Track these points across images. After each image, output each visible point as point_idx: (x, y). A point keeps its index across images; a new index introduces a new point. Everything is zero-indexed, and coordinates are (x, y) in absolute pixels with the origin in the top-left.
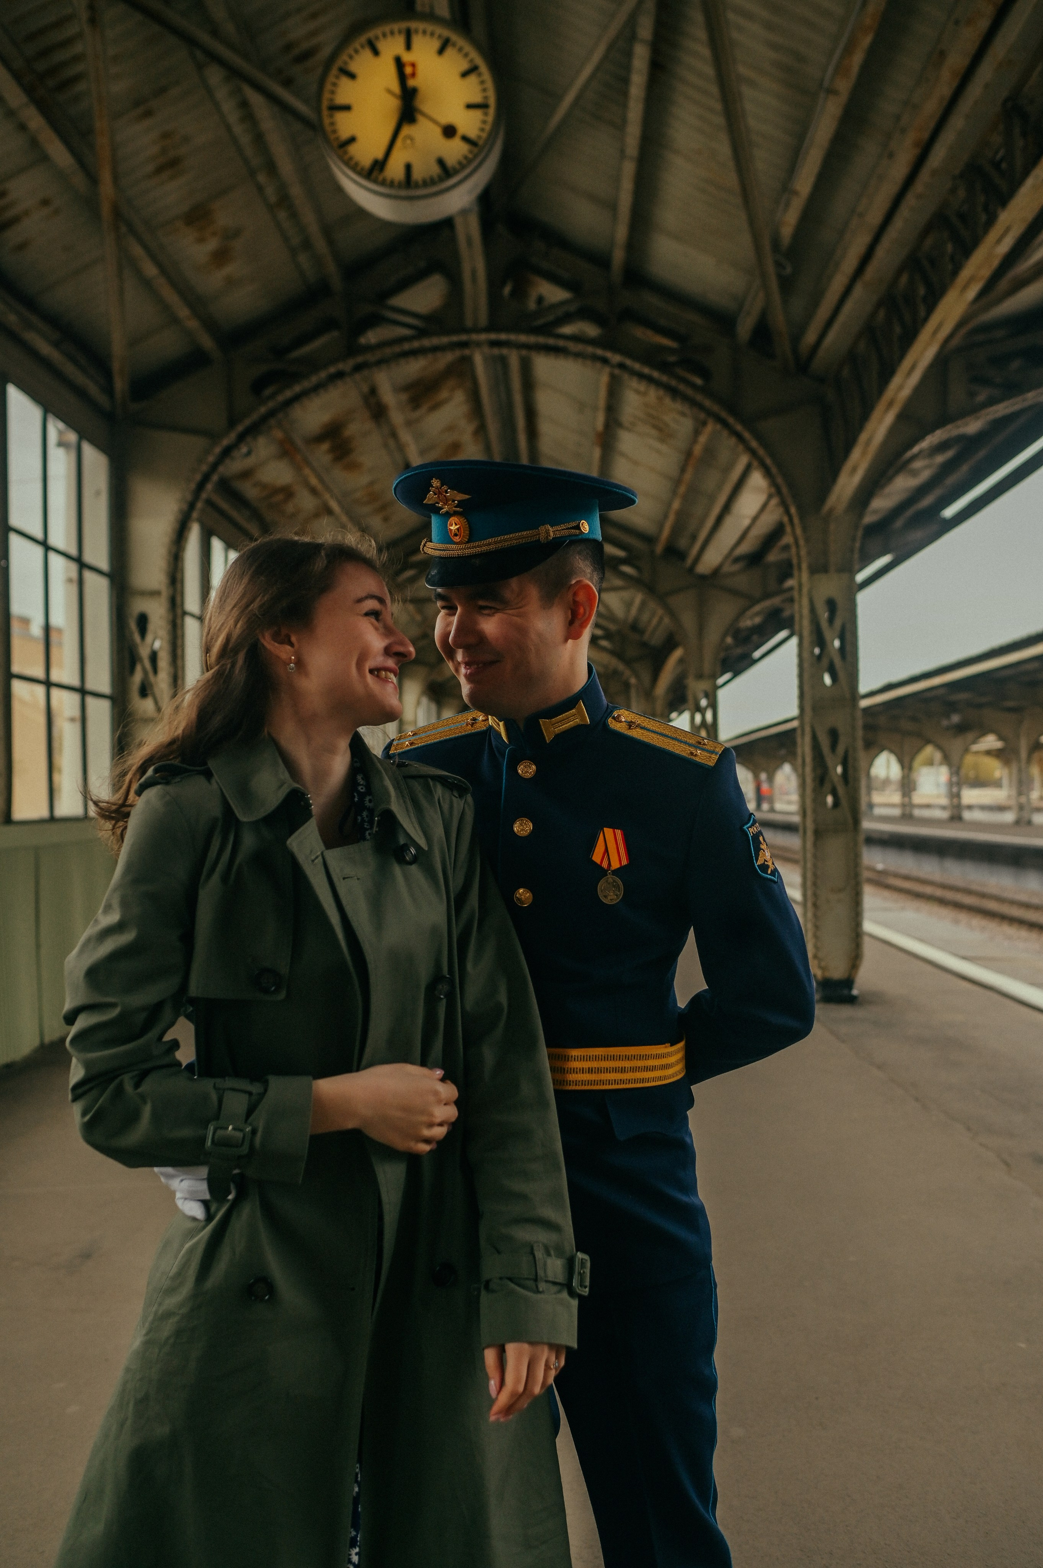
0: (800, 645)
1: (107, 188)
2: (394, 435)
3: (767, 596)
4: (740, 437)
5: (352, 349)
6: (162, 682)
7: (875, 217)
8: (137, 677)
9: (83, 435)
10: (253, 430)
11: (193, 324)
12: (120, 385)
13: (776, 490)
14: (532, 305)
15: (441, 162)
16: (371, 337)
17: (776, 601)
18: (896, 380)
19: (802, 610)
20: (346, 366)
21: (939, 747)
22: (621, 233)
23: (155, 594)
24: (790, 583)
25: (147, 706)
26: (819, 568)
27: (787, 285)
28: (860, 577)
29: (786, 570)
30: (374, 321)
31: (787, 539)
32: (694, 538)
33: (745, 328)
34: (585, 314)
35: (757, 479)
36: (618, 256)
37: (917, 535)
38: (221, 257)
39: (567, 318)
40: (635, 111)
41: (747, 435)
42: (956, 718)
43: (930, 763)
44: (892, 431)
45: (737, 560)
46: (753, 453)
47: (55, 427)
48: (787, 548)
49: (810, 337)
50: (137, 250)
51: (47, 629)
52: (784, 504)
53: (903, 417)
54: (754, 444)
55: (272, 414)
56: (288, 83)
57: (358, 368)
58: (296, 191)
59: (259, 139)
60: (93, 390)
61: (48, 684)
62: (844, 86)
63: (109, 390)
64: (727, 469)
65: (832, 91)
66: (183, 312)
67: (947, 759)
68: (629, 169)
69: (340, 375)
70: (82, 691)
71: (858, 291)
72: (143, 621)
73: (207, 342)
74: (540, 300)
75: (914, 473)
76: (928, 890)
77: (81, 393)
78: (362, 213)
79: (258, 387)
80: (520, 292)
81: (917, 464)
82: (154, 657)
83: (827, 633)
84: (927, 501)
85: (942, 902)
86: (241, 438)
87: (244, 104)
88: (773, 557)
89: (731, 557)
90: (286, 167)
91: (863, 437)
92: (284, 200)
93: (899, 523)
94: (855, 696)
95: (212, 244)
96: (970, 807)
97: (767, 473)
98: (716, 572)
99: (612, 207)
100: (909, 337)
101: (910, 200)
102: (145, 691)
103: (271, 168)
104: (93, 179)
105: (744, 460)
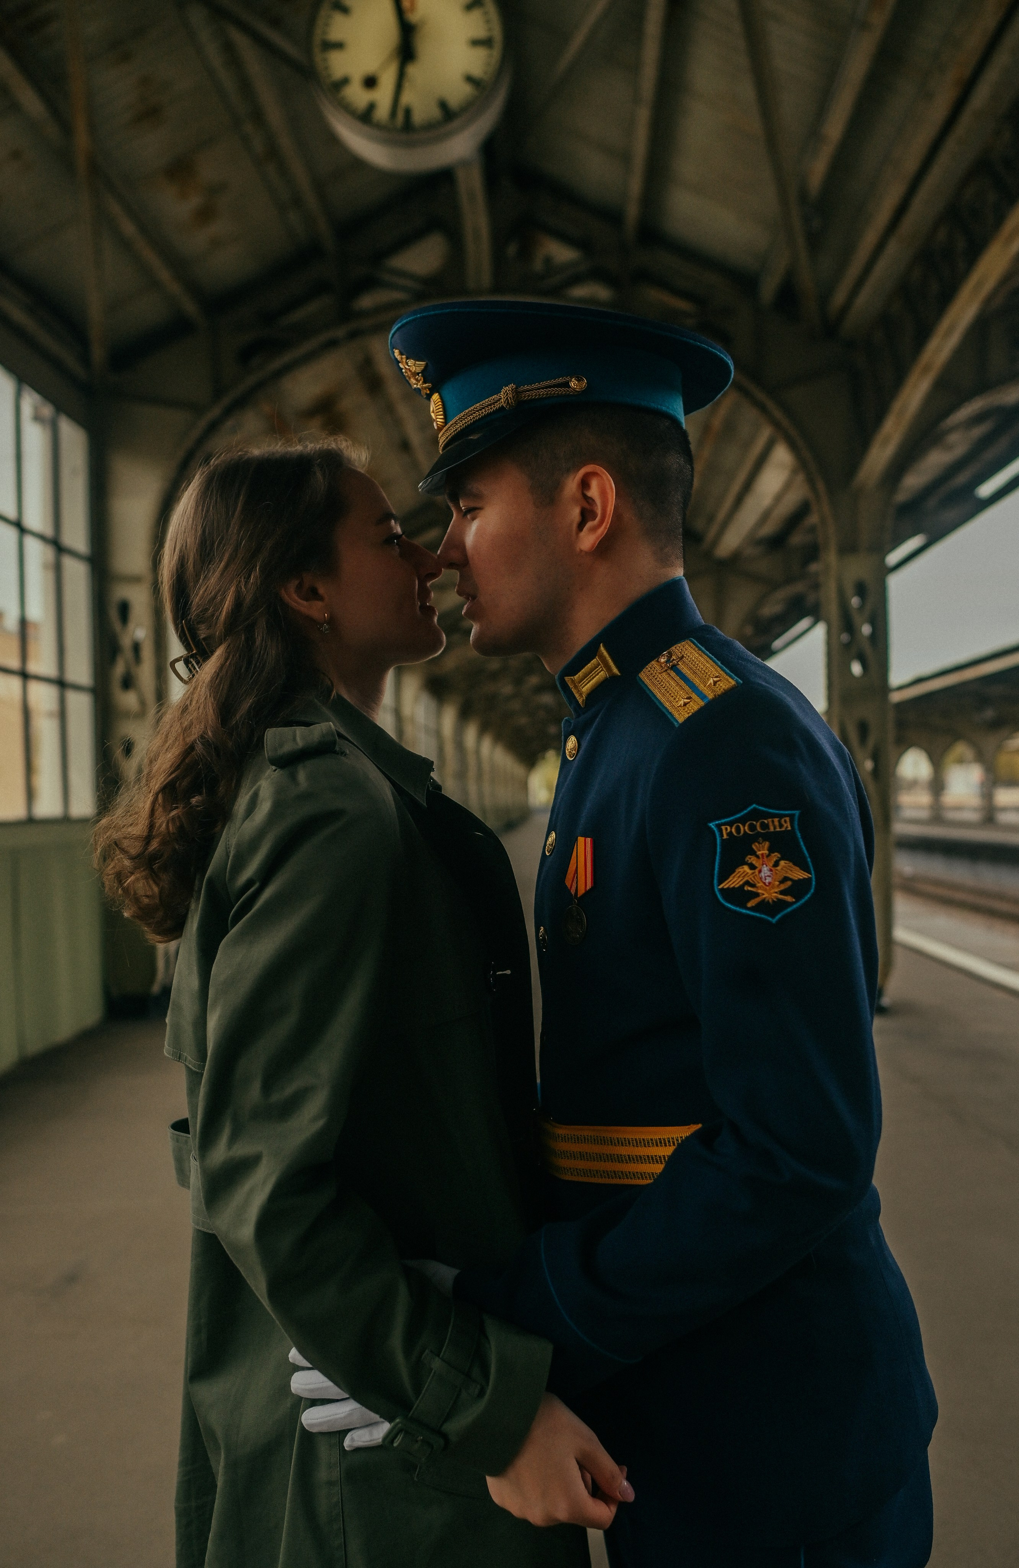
0: (829, 633)
1: (82, 140)
2: (390, 409)
3: (789, 580)
4: (762, 408)
5: (345, 314)
6: (146, 673)
7: (911, 164)
8: (119, 669)
9: (60, 408)
10: (240, 404)
11: (175, 288)
12: (98, 354)
13: (801, 465)
14: (538, 265)
15: (443, 105)
16: (366, 301)
17: (798, 588)
18: (933, 344)
19: (829, 595)
20: (340, 332)
21: (973, 744)
22: (635, 186)
23: (135, 580)
24: (814, 567)
25: (129, 700)
26: (848, 548)
27: (814, 241)
28: (893, 558)
29: (812, 552)
30: (369, 284)
31: (813, 519)
32: (711, 519)
33: (769, 289)
34: (598, 275)
35: (782, 455)
36: (632, 212)
37: (949, 515)
38: (205, 215)
39: (577, 279)
40: (651, 52)
41: (770, 405)
42: (989, 714)
43: (961, 761)
44: (929, 399)
45: (760, 542)
46: (777, 425)
47: (30, 401)
48: (813, 529)
49: (839, 297)
50: (115, 208)
51: (24, 623)
52: (811, 481)
53: (942, 384)
54: (778, 414)
55: (260, 385)
56: (276, 22)
57: (353, 335)
58: (285, 142)
59: (246, 86)
60: (70, 360)
61: (25, 675)
62: (879, 20)
63: (85, 359)
64: (747, 445)
65: (864, 26)
66: (164, 275)
67: (981, 757)
68: (644, 115)
69: (332, 344)
70: (61, 684)
71: (893, 248)
72: (124, 609)
73: (190, 308)
74: (548, 260)
75: (950, 448)
76: (959, 896)
77: (57, 364)
78: (358, 164)
79: (246, 355)
80: (526, 252)
81: (953, 438)
82: (136, 648)
83: (857, 618)
84: (962, 478)
85: (976, 909)
86: (228, 412)
87: (228, 48)
88: (797, 539)
89: (753, 540)
90: (275, 115)
91: (897, 406)
92: (273, 153)
93: (932, 502)
94: (884, 688)
95: (195, 201)
96: (1005, 809)
97: (793, 446)
98: (736, 557)
99: (625, 157)
100: (947, 296)
101: (951, 145)
102: (128, 683)
103: (258, 116)
104: (67, 129)
105: (766, 432)
